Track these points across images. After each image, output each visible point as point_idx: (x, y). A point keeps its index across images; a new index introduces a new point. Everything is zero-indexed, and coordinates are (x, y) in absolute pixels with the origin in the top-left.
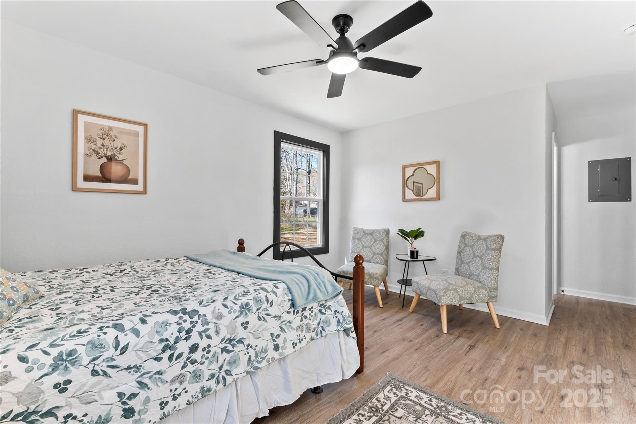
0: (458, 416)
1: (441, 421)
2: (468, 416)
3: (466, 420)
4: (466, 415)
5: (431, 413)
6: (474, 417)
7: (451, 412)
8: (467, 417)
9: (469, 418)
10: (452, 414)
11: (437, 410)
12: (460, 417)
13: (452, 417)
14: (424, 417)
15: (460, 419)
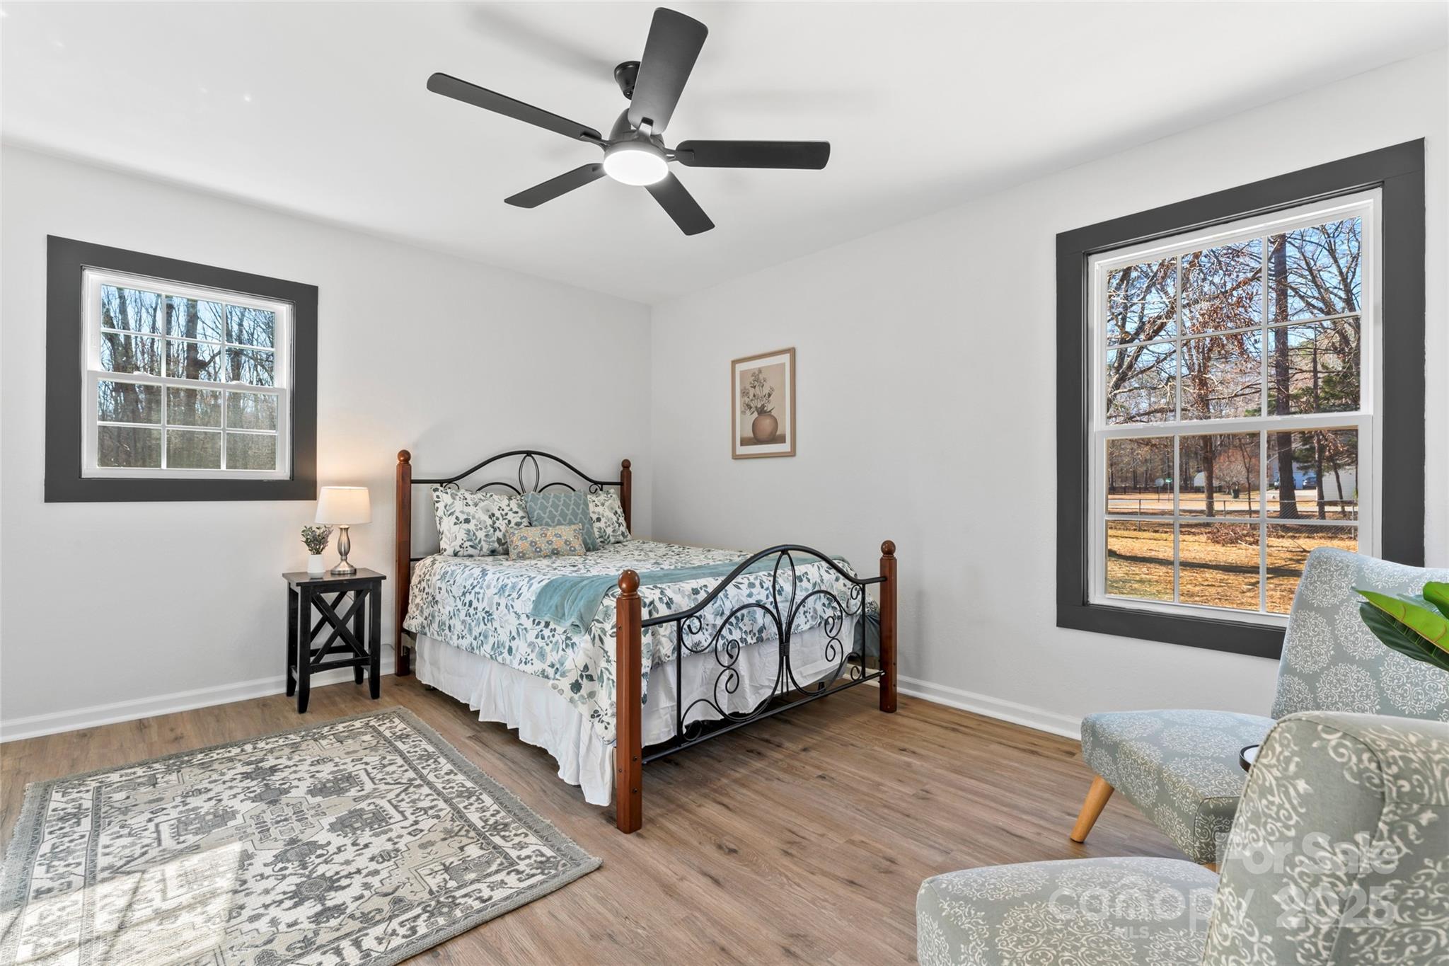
0: (412, 924)
1: (420, 895)
2: (399, 938)
3: (394, 931)
4: (404, 937)
5: (446, 889)
6: (389, 948)
7: (429, 918)
8: (398, 935)
9: (394, 937)
10: (425, 916)
11: (447, 898)
12: (408, 926)
13: (417, 913)
14: (443, 876)
15: (403, 922)
